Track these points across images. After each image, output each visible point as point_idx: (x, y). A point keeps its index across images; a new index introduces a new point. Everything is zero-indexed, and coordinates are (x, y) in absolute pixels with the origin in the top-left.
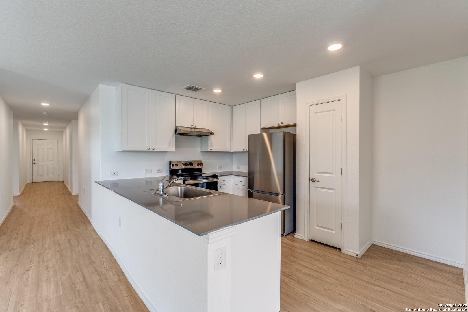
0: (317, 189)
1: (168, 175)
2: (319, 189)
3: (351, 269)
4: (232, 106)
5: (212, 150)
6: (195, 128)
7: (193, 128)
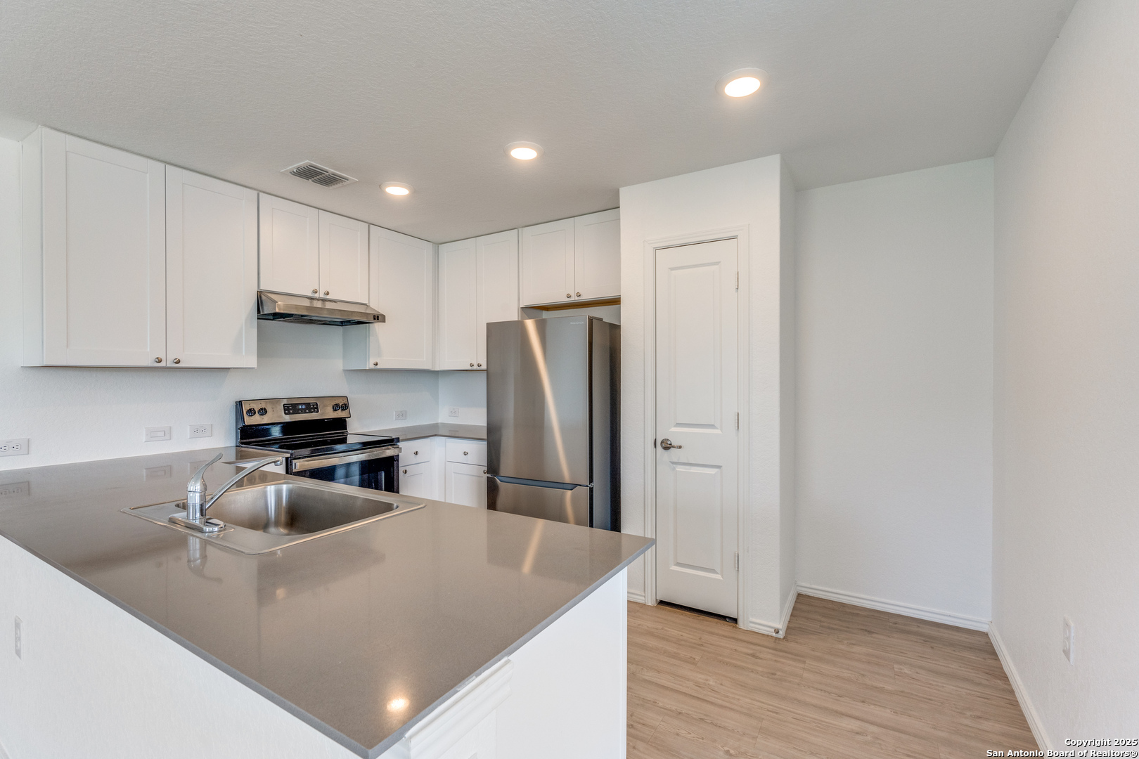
0: (674, 469)
1: (234, 444)
2: (680, 469)
3: (773, 674)
4: (437, 244)
5: (378, 367)
6: (324, 300)
7: (318, 300)
